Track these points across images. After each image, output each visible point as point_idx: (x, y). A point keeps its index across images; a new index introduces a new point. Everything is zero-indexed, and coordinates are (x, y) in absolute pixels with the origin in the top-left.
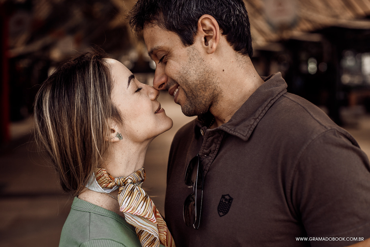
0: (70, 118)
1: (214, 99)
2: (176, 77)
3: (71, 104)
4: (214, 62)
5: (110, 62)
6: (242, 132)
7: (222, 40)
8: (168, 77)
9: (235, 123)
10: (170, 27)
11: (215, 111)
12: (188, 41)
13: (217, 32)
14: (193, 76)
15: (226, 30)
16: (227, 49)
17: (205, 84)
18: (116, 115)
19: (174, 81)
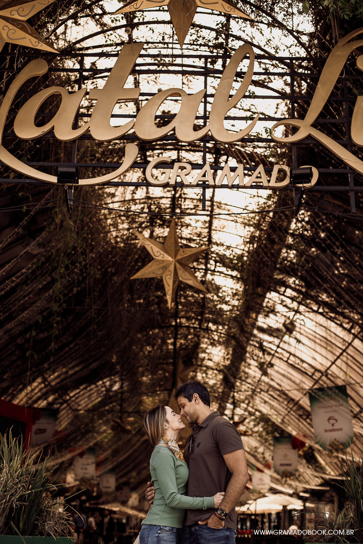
0: (154, 422)
1: (198, 418)
2: (187, 411)
3: (154, 418)
4: (197, 407)
5: (166, 407)
6: (204, 426)
7: (200, 401)
8: (185, 412)
9: (202, 424)
10: (185, 397)
11: (198, 422)
12: (190, 401)
13: (198, 398)
14: (192, 411)
15: (201, 397)
16: (201, 403)
17: (195, 413)
18: (167, 421)
19: (186, 413)
